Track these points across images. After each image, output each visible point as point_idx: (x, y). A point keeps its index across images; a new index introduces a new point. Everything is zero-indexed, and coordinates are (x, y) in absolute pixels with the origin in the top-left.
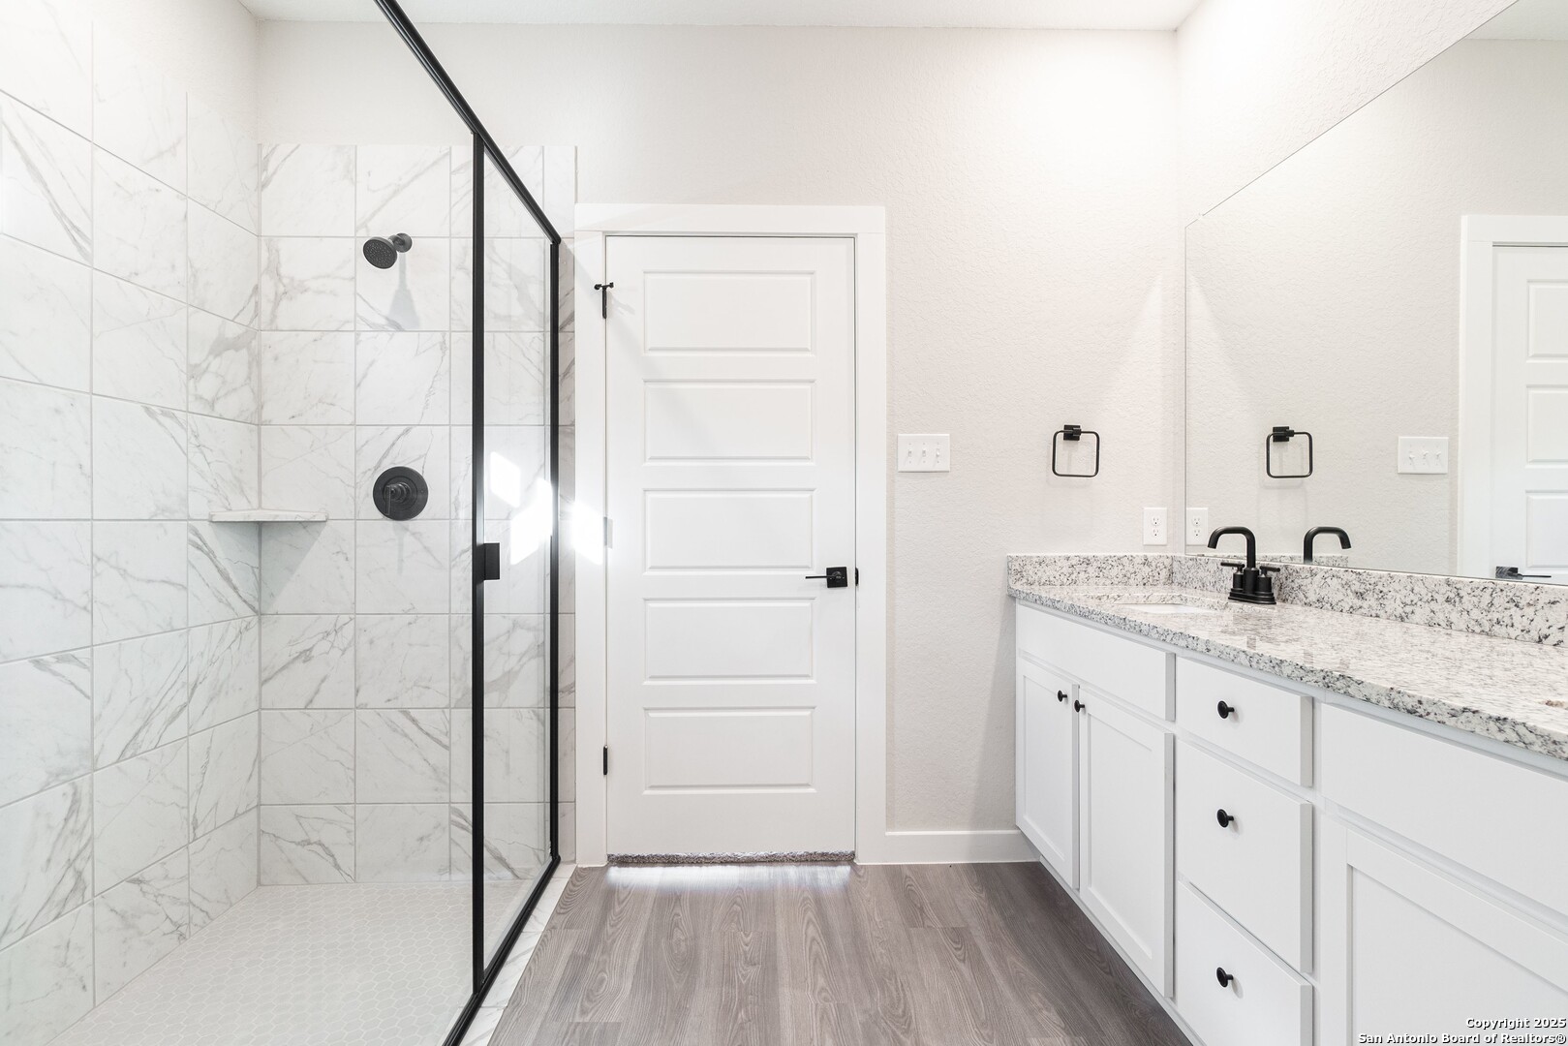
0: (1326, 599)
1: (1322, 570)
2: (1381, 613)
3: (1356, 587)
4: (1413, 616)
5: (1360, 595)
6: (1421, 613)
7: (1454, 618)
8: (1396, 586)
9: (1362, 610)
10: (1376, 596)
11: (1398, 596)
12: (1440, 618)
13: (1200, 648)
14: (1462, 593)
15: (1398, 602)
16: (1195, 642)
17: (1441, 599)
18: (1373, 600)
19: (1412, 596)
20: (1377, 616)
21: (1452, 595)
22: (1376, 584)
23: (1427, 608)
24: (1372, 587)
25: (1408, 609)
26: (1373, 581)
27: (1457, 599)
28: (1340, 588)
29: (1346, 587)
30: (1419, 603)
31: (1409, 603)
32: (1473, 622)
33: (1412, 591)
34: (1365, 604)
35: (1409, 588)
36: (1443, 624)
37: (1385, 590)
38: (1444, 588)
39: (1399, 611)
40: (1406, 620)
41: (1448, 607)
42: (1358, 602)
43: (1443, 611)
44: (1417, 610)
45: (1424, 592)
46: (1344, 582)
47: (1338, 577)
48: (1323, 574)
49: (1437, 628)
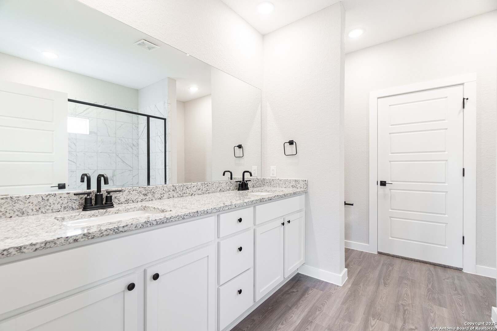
0: (130, 199)
1: (128, 189)
2: (154, 199)
3: (144, 192)
4: (164, 197)
5: (145, 195)
6: (166, 196)
7: (175, 195)
8: (158, 189)
9: (146, 199)
10: (151, 194)
11: (159, 192)
12: (171, 196)
13: (233, 207)
14: (176, 188)
15: (159, 194)
16: (231, 206)
17: (171, 190)
18: (150, 195)
19: (163, 191)
20: (152, 200)
21: (174, 189)
22: (151, 190)
23: (168, 194)
24: (150, 191)
25: (162, 195)
26: (150, 189)
27: (175, 190)
28: (137, 194)
29: (139, 193)
30: (166, 193)
31: (163, 193)
32: (179, 195)
33: (163, 190)
34: (147, 197)
35: (162, 189)
36: (172, 197)
37: (155, 191)
38: (172, 188)
39: (160, 196)
40: (162, 199)
41: (173, 192)
42: (144, 197)
43: (172, 193)
44: (165, 195)
45: (167, 189)
46: (138, 192)
47: (136, 190)
48: (129, 190)
49: (170, 199)
